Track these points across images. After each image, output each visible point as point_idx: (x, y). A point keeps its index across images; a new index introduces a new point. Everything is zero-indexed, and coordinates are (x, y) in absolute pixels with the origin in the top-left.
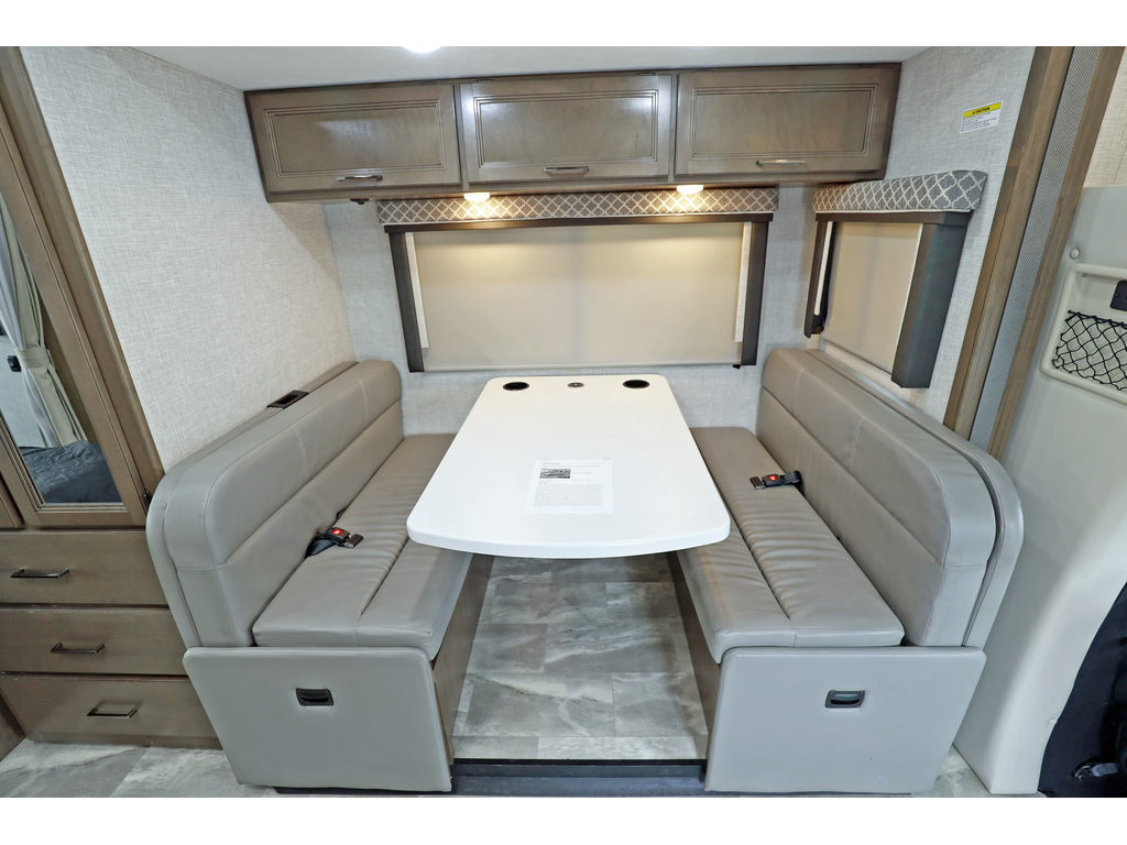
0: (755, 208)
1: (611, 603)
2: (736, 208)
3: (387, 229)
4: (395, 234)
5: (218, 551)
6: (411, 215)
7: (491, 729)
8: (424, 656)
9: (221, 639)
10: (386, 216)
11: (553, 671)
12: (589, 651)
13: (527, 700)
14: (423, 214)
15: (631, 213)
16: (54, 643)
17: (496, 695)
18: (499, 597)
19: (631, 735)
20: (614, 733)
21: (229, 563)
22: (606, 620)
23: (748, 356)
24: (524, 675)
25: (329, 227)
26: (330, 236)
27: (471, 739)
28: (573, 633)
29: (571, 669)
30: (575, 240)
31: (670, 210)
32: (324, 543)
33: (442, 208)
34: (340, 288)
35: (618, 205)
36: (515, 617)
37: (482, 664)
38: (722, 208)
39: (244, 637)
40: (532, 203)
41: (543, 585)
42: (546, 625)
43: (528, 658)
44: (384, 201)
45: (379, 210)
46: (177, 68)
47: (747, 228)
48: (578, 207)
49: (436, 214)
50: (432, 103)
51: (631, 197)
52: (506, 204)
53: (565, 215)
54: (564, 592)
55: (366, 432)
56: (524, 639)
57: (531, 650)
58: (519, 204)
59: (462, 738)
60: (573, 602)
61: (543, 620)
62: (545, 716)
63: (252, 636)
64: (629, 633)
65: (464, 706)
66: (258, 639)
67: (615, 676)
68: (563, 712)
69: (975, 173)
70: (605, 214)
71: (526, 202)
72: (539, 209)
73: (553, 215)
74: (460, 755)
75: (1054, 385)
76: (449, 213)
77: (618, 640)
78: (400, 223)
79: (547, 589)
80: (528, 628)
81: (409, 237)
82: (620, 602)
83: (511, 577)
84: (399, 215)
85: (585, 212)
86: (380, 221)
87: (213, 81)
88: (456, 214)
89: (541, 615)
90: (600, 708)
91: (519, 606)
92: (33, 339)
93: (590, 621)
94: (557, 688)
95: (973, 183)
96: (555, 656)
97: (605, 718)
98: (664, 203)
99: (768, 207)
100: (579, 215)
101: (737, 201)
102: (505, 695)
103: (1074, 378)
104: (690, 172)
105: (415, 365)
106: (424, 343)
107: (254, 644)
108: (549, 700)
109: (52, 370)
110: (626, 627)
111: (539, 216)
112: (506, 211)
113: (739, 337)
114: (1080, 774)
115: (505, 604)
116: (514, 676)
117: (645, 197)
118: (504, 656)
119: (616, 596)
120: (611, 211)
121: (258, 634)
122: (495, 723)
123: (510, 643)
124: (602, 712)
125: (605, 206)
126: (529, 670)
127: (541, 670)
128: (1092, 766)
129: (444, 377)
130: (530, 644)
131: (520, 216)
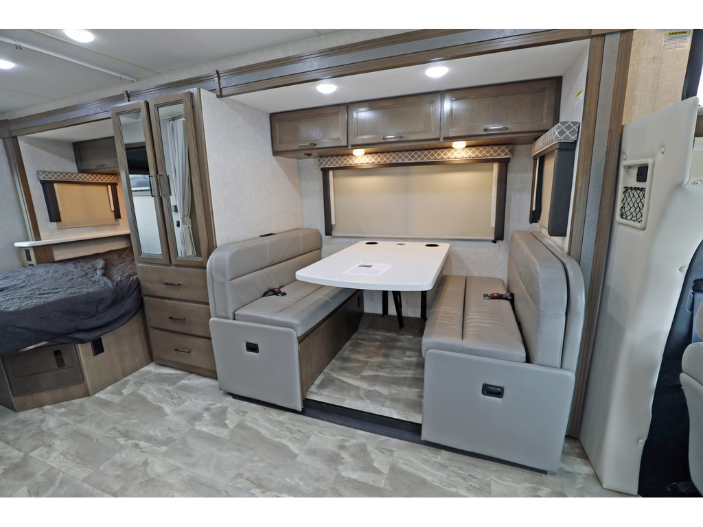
0: (498, 155)
1: (406, 359)
2: (488, 155)
3: (322, 169)
4: (325, 171)
5: (229, 276)
6: (332, 163)
7: (326, 392)
8: (295, 333)
9: (223, 314)
10: (321, 163)
11: (364, 378)
12: (385, 375)
13: (347, 385)
14: (337, 162)
15: (432, 159)
16: (170, 316)
17: (334, 381)
18: (350, 348)
19: (391, 408)
20: (383, 406)
21: (232, 281)
22: (400, 365)
23: (499, 236)
24: (349, 377)
25: (299, 169)
26: (299, 173)
27: (316, 393)
28: (381, 366)
29: (374, 379)
30: (406, 174)
31: (452, 157)
32: (271, 293)
33: (345, 159)
34: (301, 195)
35: (426, 156)
36: (355, 356)
37: (332, 370)
38: (480, 155)
39: (231, 316)
40: (385, 156)
41: (374, 347)
42: (368, 362)
43: (355, 372)
44: (321, 157)
45: (319, 161)
46: (247, 106)
47: (496, 166)
48: (406, 157)
49: (342, 162)
50: (337, 114)
51: (432, 152)
52: (373, 157)
53: (400, 161)
54: (383, 351)
55: (299, 257)
56: (355, 365)
57: (357, 369)
58: (379, 157)
59: (312, 392)
60: (386, 356)
61: (368, 360)
62: (352, 393)
63: (234, 315)
64: (409, 372)
65: (317, 382)
66: (236, 317)
67: (394, 386)
68: (362, 393)
69: (572, 123)
70: (419, 160)
71: (382, 156)
72: (388, 159)
73: (394, 161)
74: (308, 397)
75: (621, 227)
76: (348, 161)
77: (402, 373)
78: (327, 166)
79: (375, 349)
80: (359, 361)
81: (331, 173)
82: (411, 359)
83: (360, 341)
84: (327, 163)
85: (410, 160)
86: (319, 166)
87: (259, 110)
88: (351, 162)
89: (367, 358)
90: (380, 395)
91: (359, 353)
92: (186, 213)
93: (391, 364)
94: (364, 385)
95: (572, 127)
96: (368, 373)
97: (382, 399)
98: (449, 154)
99: (506, 154)
100: (406, 161)
101: (488, 152)
102: (337, 382)
103: (631, 223)
104: (450, 136)
105: (329, 231)
106: (333, 222)
107: (235, 319)
108: (357, 388)
109: (190, 226)
110: (409, 369)
111: (388, 162)
112: (373, 160)
113: (493, 224)
114: (670, 488)
115: (351, 350)
116: (344, 376)
117: (439, 152)
118: (343, 369)
119: (410, 357)
120: (422, 159)
121: (237, 315)
122: (329, 390)
123: (348, 365)
124: (381, 397)
125: (419, 156)
126: (353, 376)
127: (359, 377)
128: (679, 483)
129: (342, 240)
130: (357, 367)
131: (379, 162)
